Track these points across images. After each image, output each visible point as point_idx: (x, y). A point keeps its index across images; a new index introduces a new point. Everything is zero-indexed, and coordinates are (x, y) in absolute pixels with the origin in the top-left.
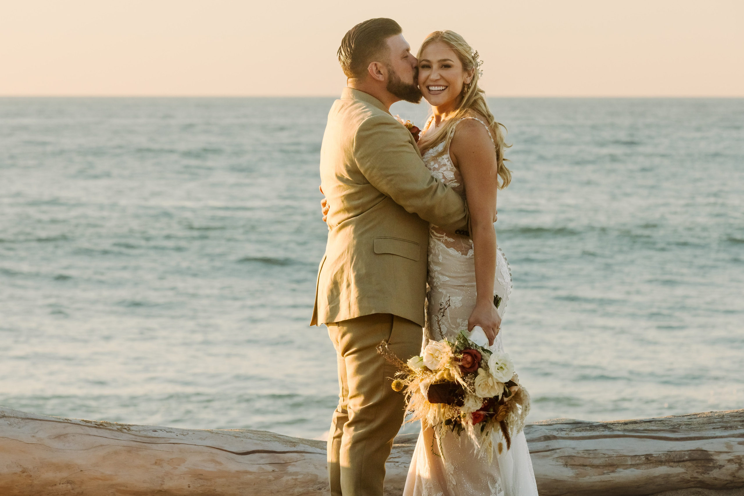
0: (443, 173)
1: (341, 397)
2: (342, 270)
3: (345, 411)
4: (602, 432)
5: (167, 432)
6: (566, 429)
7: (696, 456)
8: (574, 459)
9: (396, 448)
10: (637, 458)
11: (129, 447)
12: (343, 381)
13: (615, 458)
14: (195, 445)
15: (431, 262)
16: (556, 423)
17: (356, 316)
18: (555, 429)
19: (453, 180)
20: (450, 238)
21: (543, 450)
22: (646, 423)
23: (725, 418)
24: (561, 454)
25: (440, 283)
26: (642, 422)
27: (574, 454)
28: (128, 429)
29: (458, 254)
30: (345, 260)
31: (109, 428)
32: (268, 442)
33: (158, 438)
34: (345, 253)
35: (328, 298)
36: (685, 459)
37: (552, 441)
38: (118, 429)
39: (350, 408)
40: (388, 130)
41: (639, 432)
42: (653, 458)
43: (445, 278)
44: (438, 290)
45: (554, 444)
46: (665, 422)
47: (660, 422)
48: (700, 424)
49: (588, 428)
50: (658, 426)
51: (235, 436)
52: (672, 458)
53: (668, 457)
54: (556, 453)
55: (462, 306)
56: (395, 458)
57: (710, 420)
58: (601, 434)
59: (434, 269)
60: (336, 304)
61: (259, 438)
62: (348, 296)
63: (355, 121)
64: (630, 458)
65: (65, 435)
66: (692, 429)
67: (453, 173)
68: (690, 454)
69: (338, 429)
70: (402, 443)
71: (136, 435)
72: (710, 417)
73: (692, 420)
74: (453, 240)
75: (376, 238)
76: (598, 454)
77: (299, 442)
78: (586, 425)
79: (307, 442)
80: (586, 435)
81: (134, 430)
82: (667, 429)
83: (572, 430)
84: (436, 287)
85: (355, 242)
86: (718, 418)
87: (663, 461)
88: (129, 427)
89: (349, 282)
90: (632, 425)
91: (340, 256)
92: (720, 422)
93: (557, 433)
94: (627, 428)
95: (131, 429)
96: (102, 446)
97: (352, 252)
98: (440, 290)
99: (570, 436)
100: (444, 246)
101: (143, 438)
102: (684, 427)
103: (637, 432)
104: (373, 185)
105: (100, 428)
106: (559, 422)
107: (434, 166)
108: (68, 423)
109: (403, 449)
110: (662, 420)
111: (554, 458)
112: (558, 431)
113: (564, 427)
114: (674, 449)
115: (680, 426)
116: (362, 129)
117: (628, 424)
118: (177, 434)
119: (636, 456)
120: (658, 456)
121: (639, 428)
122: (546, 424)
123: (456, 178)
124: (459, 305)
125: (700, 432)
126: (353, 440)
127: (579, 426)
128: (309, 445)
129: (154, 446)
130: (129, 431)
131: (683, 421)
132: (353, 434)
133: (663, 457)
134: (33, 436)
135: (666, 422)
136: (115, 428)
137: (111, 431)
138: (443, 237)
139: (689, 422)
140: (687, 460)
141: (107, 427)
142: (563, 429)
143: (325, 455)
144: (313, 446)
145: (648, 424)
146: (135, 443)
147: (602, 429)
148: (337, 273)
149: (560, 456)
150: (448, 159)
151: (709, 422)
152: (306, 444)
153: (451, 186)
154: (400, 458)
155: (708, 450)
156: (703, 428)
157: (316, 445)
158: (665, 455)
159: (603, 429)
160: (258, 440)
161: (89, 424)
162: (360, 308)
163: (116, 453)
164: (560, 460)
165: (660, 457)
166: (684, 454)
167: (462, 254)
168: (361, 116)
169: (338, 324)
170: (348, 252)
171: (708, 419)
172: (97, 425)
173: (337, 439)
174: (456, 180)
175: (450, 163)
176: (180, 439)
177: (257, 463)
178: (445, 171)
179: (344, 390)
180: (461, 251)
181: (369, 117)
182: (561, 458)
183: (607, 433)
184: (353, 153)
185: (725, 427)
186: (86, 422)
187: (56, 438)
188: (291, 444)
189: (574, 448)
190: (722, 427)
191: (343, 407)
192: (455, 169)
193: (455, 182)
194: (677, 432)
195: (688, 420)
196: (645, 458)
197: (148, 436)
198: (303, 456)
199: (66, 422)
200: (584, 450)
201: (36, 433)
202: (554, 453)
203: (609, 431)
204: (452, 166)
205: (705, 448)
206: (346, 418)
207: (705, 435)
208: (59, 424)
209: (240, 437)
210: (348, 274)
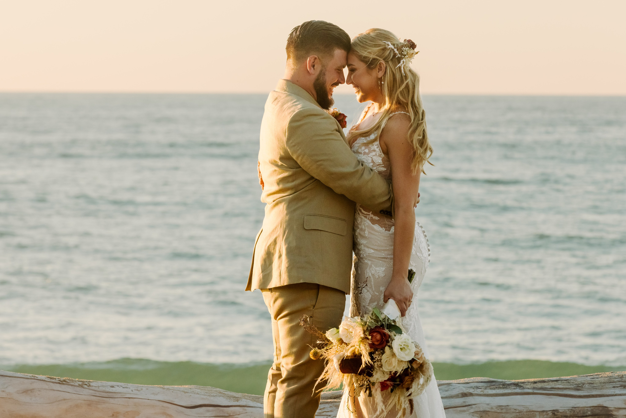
0: (372, 158)
1: (275, 356)
2: (275, 242)
3: (278, 369)
4: (514, 390)
5: (124, 388)
6: (482, 387)
7: (597, 411)
8: (488, 414)
9: (329, 403)
10: (545, 413)
11: (89, 401)
12: (277, 342)
13: (525, 413)
14: (148, 399)
15: (358, 236)
16: (472, 381)
17: (285, 284)
18: (471, 387)
19: (380, 165)
20: (375, 216)
21: (460, 406)
22: (553, 382)
23: (624, 378)
24: (477, 409)
25: (366, 255)
26: (550, 381)
27: (488, 410)
28: (88, 385)
29: (382, 230)
30: (278, 233)
31: (72, 384)
32: (214, 397)
33: (115, 393)
34: (278, 227)
35: (261, 266)
36: (587, 414)
37: (469, 397)
38: (80, 385)
39: (283, 366)
40: (317, 121)
41: (547, 390)
42: (559, 413)
43: (370, 251)
44: (364, 261)
45: (470, 400)
46: (570, 382)
47: (566, 381)
48: (601, 383)
49: (501, 386)
50: (564, 385)
51: (184, 392)
52: (576, 414)
53: (572, 412)
54: (472, 408)
55: (384, 276)
56: (328, 412)
57: (610, 380)
58: (512, 392)
59: (361, 243)
60: (268, 272)
61: (206, 394)
62: (280, 266)
63: (286, 113)
64: (538, 413)
65: (32, 390)
66: (595, 388)
67: (381, 159)
68: (592, 410)
69: (273, 385)
70: (335, 398)
71: (95, 391)
72: (611, 377)
73: (594, 379)
74: (378, 218)
75: (306, 215)
76: (510, 409)
77: (242, 397)
78: (499, 383)
79: (249, 398)
80: (499, 393)
81: (93, 386)
82: (572, 387)
83: (487, 388)
84: (362, 258)
85: (287, 218)
86: (618, 378)
87: (567, 416)
88: (89, 383)
89: (281, 253)
90: (541, 383)
91: (273, 230)
92: (619, 381)
93: (473, 390)
94: (536, 387)
95: (91, 385)
96: (64, 400)
97: (284, 227)
98: (366, 261)
99: (484, 393)
100: (370, 223)
101: (102, 393)
102: (587, 386)
103: (545, 390)
104: (305, 170)
105: (63, 384)
106: (475, 381)
107: (364, 151)
108: (35, 379)
109: (335, 404)
110: (567, 380)
111: (471, 413)
112: (474, 389)
113: (479, 385)
114: (578, 405)
115: (583, 385)
116: (293, 121)
117: (537, 383)
118: (132, 389)
119: (543, 411)
120: (564, 411)
121: (547, 387)
122: (464, 382)
123: (384, 163)
124: (382, 274)
125: (602, 390)
126: (286, 395)
127: (493, 385)
128: (250, 400)
129: (111, 400)
130: (89, 387)
131: (587, 380)
132: (286, 390)
133: (568, 412)
134: (3, 391)
135: (572, 382)
136: (77, 384)
137: (73, 387)
138: (369, 215)
139: (592, 381)
140: (589, 416)
141: (70, 383)
142: (479, 387)
143: (262, 408)
144: (254, 401)
145: (555, 383)
146: (95, 398)
147: (513, 387)
148: (270, 245)
149: (476, 411)
150: (377, 146)
151: (610, 382)
152: (248, 399)
153: (379, 170)
154: (332, 412)
155: (608, 406)
156: (604, 387)
157: (257, 400)
158: (570, 411)
159: (515, 388)
160: (205, 395)
161: (53, 381)
162: (290, 277)
163: (77, 406)
164: (476, 415)
165: (565, 412)
166: (587, 409)
167: (386, 230)
168: (292, 109)
169: (270, 290)
170: (281, 227)
171: (608, 378)
172: (60, 381)
173: (273, 394)
174: (383, 165)
175: (379, 149)
176: (135, 394)
177: (203, 416)
178: (374, 156)
179: (278, 350)
180: (385, 227)
181: (299, 109)
182: (477, 412)
183: (518, 390)
184: (285, 142)
185: (624, 386)
186: (50, 378)
187: (23, 392)
188: (235, 399)
189: (488, 404)
190: (621, 386)
191: (277, 364)
192: (383, 155)
193: (383, 167)
194: (581, 390)
195: (591, 380)
196: (551, 413)
197: (106, 391)
198: (246, 410)
199: (33, 379)
200: (497, 406)
201: (6, 388)
202: (470, 408)
203: (519, 389)
204: (380, 152)
205: (605, 405)
206: (280, 375)
207: (606, 393)
208: (26, 380)
209: (189, 392)
210: (281, 246)
